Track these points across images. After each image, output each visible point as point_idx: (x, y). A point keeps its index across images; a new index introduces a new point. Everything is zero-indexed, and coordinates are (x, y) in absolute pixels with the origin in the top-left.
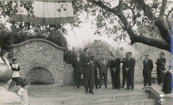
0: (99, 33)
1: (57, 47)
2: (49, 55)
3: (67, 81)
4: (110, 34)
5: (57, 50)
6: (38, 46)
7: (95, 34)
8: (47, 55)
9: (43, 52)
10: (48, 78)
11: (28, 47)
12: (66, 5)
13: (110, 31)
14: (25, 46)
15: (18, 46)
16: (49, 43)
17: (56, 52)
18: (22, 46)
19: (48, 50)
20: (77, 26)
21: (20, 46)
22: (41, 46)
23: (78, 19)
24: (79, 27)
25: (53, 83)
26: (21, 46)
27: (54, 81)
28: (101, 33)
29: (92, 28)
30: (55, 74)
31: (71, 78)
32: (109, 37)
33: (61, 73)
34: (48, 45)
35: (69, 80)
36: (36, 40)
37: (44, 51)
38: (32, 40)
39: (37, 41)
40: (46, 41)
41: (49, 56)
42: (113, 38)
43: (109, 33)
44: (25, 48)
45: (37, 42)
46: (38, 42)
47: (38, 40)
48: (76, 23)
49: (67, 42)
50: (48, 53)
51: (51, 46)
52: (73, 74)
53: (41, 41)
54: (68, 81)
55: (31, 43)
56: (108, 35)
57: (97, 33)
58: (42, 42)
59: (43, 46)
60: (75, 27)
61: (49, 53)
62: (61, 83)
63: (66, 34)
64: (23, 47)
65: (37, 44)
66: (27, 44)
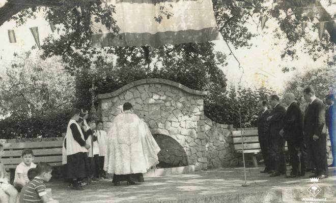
0: (291, 53)
1: (188, 91)
2: (173, 108)
3: (217, 158)
4: (317, 52)
5: (189, 98)
6: (151, 94)
7: (283, 56)
8: (170, 109)
9: (161, 105)
10: (177, 154)
11: (131, 98)
12: (171, 6)
13: (317, 47)
14: (124, 95)
15: (111, 98)
16: (171, 86)
17: (186, 102)
18: (118, 96)
19: (170, 99)
20: (244, 44)
21: (113, 97)
22: (157, 94)
23: (245, 30)
24: (248, 45)
25: (185, 164)
26: (116, 96)
27: (186, 160)
28: (297, 53)
29: (275, 44)
30: (187, 145)
31: (225, 152)
32: (315, 60)
33: (200, 144)
34: (169, 90)
35: (222, 157)
36: (145, 82)
37: (163, 102)
38: (137, 82)
39: (147, 84)
40: (165, 82)
41: (174, 112)
42: (326, 61)
43: (314, 51)
44: (125, 99)
45: (146, 87)
46: (150, 86)
47: (149, 82)
48: (242, 38)
49: (227, 80)
50: (171, 106)
51: (175, 91)
52: (230, 144)
53: (155, 83)
54: (220, 157)
55: (135, 88)
56: (312, 56)
57: (286, 55)
58: (157, 86)
59: (159, 93)
60: (239, 47)
61: (173, 105)
62: (203, 163)
63: (224, 63)
64: (121, 98)
65: (147, 90)
66: (128, 93)
